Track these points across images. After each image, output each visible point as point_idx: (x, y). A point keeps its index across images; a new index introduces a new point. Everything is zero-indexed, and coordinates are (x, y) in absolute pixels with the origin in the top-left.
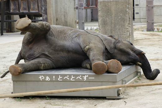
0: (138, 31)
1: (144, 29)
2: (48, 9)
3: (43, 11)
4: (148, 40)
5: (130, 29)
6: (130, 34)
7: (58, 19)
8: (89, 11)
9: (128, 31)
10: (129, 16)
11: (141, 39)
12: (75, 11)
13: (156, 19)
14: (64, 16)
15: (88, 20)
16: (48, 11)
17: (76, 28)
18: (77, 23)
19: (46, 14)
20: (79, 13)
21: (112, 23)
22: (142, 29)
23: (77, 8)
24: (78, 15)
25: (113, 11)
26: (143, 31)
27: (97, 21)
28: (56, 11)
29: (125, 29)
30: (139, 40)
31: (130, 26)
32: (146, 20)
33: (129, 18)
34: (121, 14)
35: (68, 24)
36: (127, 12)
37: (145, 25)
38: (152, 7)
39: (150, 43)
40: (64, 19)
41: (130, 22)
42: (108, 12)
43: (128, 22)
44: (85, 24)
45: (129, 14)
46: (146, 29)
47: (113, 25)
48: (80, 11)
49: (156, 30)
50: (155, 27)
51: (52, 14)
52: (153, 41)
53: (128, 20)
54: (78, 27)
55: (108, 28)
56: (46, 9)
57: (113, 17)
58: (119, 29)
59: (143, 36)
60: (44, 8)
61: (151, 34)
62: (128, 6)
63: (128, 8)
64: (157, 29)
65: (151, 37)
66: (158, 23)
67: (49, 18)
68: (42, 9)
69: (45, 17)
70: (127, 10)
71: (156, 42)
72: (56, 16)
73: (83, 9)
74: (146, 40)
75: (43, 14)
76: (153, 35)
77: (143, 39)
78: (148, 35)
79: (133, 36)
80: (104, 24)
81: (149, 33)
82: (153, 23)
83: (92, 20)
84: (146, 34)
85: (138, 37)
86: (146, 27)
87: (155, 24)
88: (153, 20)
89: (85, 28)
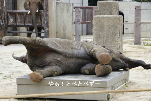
0: (127, 44)
1: (132, 42)
2: (49, 23)
3: (45, 24)
4: (135, 52)
5: (120, 42)
6: (119, 46)
7: (58, 32)
8: (85, 25)
9: (118, 44)
10: (119, 31)
11: (129, 51)
12: (73, 25)
13: (142, 34)
14: (63, 29)
15: (84, 34)
16: (49, 25)
17: (73, 40)
18: (75, 36)
19: (48, 27)
20: (76, 27)
21: (104, 36)
22: (131, 43)
23: (75, 23)
24: (76, 29)
25: (106, 26)
26: (131, 44)
27: (91, 35)
28: (56, 24)
29: (115, 42)
30: (127, 52)
31: (120, 39)
32: (134, 35)
33: (120, 33)
34: (112, 29)
35: (67, 36)
36: (117, 27)
37: (133, 39)
38: (140, 24)
39: (137, 55)
40: (63, 32)
41: (120, 36)
42: (101, 26)
43: (118, 36)
44: (81, 37)
45: (119, 29)
46: (134, 43)
47: (105, 39)
48: (78, 25)
49: (142, 43)
50: (141, 41)
51: (53, 27)
52: (139, 53)
53: (119, 34)
54: (75, 39)
55: (101, 41)
56: (48, 23)
57: (106, 31)
58: (111, 42)
59: (132, 49)
60: (46, 22)
61: (138, 47)
62: (119, 22)
63: (119, 24)
64: (144, 43)
65: (138, 50)
66: (144, 38)
67: (50, 31)
68: (44, 22)
69: (47, 30)
70: (118, 25)
71: (142, 54)
72: (56, 29)
73: (79, 24)
74: (133, 52)
75: (45, 27)
76: (140, 48)
77: (131, 51)
78: (135, 48)
79: (122, 48)
80: (98, 37)
81: (136, 46)
82: (140, 38)
83: (87, 33)
84: (133, 47)
85: (126, 49)
86: (134, 41)
87: (141, 39)
88: (140, 35)
89: (82, 40)
